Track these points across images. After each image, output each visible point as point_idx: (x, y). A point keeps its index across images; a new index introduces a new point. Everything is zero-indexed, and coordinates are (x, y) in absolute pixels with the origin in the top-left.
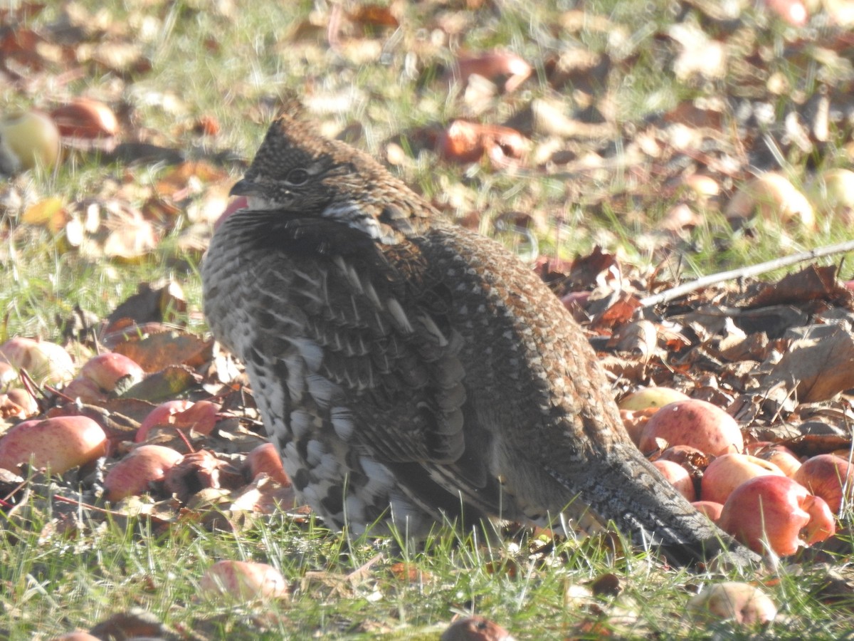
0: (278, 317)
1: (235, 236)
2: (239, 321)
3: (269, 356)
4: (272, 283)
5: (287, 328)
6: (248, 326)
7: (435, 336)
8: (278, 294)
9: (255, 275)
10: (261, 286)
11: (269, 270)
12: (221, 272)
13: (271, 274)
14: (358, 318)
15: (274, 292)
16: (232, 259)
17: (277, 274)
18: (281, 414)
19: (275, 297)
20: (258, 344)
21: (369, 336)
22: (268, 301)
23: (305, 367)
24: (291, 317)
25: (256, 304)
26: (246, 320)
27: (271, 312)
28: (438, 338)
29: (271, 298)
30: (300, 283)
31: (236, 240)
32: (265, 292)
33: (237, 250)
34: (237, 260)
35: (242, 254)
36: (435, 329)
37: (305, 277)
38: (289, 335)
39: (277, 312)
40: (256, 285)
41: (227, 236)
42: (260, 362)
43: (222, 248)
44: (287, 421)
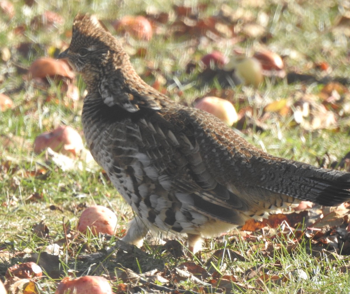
0: (124, 148)
1: (90, 121)
2: (104, 156)
3: (122, 167)
4: (117, 134)
5: (130, 152)
6: (109, 157)
7: (188, 144)
8: (121, 139)
9: (108, 134)
10: (112, 138)
11: (114, 129)
12: (92, 137)
13: (116, 131)
14: (156, 143)
15: (119, 138)
16: (95, 131)
17: (119, 130)
18: (133, 191)
19: (120, 140)
20: (116, 163)
21: (162, 149)
22: (117, 143)
23: (142, 165)
24: (131, 147)
25: (111, 146)
26: (107, 155)
27: (120, 147)
28: (189, 145)
29: (118, 141)
30: (129, 131)
31: (92, 122)
32: (114, 140)
33: (95, 126)
34: (98, 130)
35: (98, 127)
36: (188, 141)
37: (131, 128)
38: (132, 155)
39: (123, 146)
40: (110, 138)
41: (86, 123)
42: (118, 171)
43: (87, 128)
44: (137, 192)
